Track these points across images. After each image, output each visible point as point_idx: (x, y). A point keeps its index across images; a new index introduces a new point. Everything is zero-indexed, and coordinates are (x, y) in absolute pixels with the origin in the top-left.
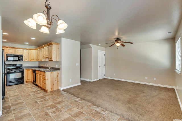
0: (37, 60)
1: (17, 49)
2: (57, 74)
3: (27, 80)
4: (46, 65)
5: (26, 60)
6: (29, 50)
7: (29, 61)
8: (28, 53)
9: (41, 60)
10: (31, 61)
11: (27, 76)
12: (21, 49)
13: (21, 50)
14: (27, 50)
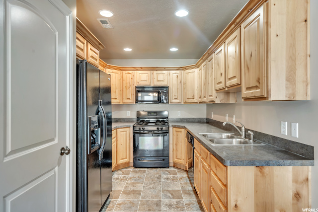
0: (200, 100)
1: (155, 72)
2: (296, 181)
3: (177, 158)
4: (227, 118)
5: (174, 101)
6: (183, 71)
7: (183, 103)
8: (179, 81)
9: (210, 99)
10: (186, 103)
11: (175, 148)
12: (165, 69)
13: (164, 72)
14: (178, 72)
